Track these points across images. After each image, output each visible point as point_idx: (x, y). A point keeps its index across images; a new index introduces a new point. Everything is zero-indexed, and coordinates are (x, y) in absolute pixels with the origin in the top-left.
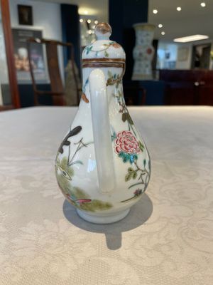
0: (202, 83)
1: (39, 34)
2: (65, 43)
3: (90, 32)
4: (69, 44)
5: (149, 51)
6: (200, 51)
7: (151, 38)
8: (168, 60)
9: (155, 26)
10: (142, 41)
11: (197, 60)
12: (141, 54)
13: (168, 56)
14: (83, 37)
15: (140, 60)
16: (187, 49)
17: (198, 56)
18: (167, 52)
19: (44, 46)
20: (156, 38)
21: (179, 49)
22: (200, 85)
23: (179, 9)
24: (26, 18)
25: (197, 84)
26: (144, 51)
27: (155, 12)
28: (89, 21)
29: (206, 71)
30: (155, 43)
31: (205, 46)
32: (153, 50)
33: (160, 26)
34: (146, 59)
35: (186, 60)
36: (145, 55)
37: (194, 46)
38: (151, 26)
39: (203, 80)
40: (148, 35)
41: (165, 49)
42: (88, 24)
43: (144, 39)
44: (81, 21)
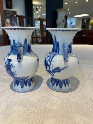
0: (86, 35)
1: (15, 12)
2: (27, 17)
3: (37, 12)
4: (29, 17)
5: (63, 21)
6: (85, 21)
7: (64, 15)
8: (71, 25)
9: (66, 10)
10: (60, 17)
11: (84, 25)
12: (60, 22)
13: (71, 23)
14: (34, 14)
15: (59, 25)
16: (80, 20)
17: (84, 23)
18: (71, 21)
19: (18, 18)
20: (66, 15)
21: (77, 20)
22: (85, 36)
23: (76, 3)
24: (9, 5)
25: (84, 35)
26: (61, 21)
27: (66, 4)
28: (37, 7)
29: (88, 30)
30: (66, 17)
31: (88, 19)
32: (65, 21)
33: (68, 10)
34: (62, 24)
35: (79, 25)
36: (62, 22)
37: (83, 19)
38: (64, 10)
39: (86, 34)
40: (63, 14)
41: (70, 20)
42: (37, 9)
43: (61, 15)
44: (34, 7)
